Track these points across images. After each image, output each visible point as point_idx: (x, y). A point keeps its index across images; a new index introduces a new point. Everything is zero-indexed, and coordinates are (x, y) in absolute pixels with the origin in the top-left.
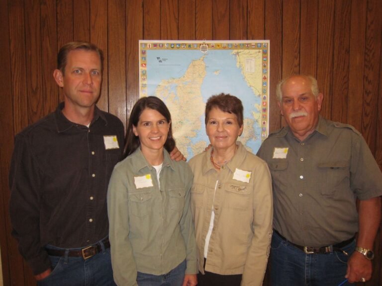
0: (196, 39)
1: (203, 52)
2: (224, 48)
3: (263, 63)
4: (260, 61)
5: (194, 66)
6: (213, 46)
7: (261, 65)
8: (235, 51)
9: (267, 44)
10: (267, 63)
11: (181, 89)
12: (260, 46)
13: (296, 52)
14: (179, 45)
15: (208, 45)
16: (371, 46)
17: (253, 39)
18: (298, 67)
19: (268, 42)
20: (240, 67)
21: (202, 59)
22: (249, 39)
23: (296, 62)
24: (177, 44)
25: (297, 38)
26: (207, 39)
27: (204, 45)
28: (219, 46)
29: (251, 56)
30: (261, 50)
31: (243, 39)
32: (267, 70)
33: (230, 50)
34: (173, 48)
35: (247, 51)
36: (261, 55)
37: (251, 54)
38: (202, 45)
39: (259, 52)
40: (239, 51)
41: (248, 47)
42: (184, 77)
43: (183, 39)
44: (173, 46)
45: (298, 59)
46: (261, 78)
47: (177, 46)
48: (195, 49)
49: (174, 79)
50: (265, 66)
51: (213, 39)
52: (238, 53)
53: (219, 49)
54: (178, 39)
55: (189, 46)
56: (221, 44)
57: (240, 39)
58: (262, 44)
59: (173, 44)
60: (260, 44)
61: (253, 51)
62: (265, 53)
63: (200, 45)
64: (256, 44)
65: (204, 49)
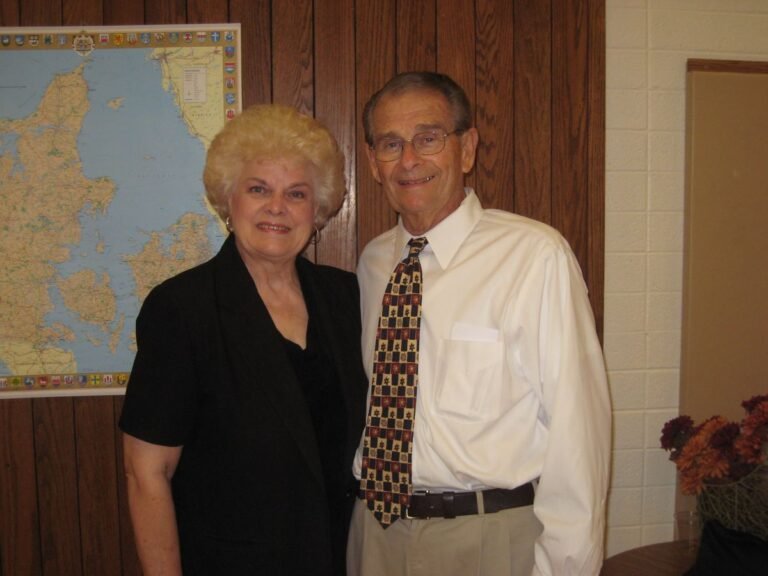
0: (63, 23)
1: (80, 54)
2: (133, 44)
3: (225, 79)
4: (217, 75)
5: (59, 88)
6: (104, 41)
7: (221, 85)
8: (158, 51)
9: (235, 32)
10: (235, 79)
11: (28, 143)
12: (218, 38)
13: (303, 51)
14: (22, 37)
15: (92, 36)
16: (488, 36)
17: (200, 21)
18: (311, 88)
19: (236, 27)
20: (171, 88)
21: (78, 70)
22: (192, 22)
23: (306, 76)
24: (16, 36)
25: (305, 19)
26: (90, 23)
27: (83, 38)
28: (118, 38)
29: (196, 62)
30: (220, 48)
31: (177, 22)
32: (234, 95)
33: (144, 50)
34: (5, 45)
35: (186, 50)
36: (219, 59)
37: (197, 59)
38: (77, 38)
39: (216, 52)
40: (169, 50)
41: (188, 39)
42: (36, 115)
43: (33, 23)
44: (6, 41)
45: (310, 68)
46: (222, 115)
47: (18, 40)
48: (62, 47)
49: (11, 121)
50: (230, 86)
51: (105, 23)
52: (164, 56)
53: (118, 47)
54: (21, 24)
55: (48, 40)
56: (125, 34)
57: (169, 21)
58: (223, 32)
59: (8, 36)
60: (218, 33)
61: (200, 51)
62: (229, 53)
63: (74, 37)
64: (207, 32)
65: (83, 47)
